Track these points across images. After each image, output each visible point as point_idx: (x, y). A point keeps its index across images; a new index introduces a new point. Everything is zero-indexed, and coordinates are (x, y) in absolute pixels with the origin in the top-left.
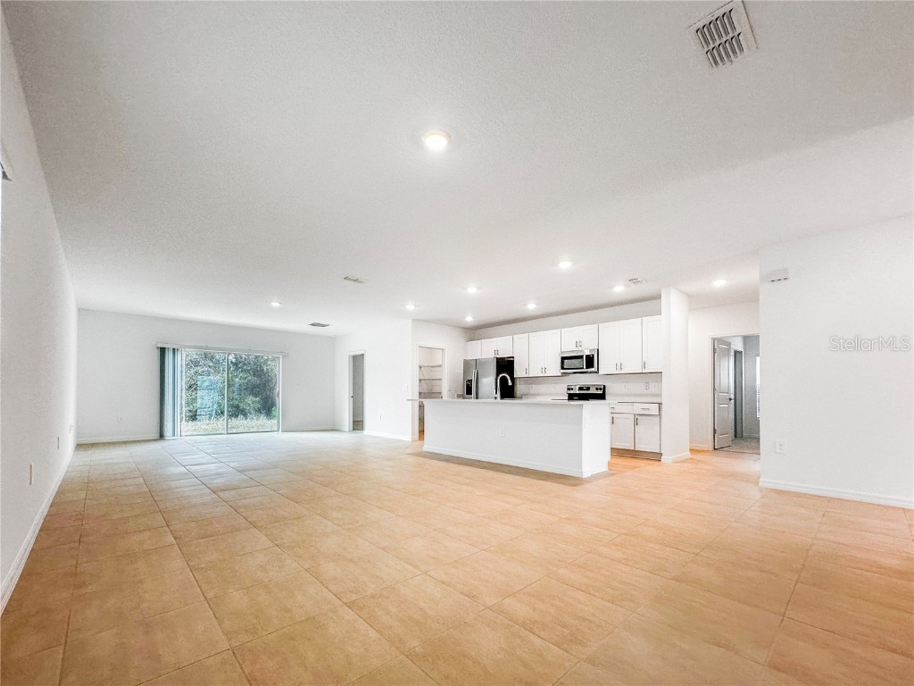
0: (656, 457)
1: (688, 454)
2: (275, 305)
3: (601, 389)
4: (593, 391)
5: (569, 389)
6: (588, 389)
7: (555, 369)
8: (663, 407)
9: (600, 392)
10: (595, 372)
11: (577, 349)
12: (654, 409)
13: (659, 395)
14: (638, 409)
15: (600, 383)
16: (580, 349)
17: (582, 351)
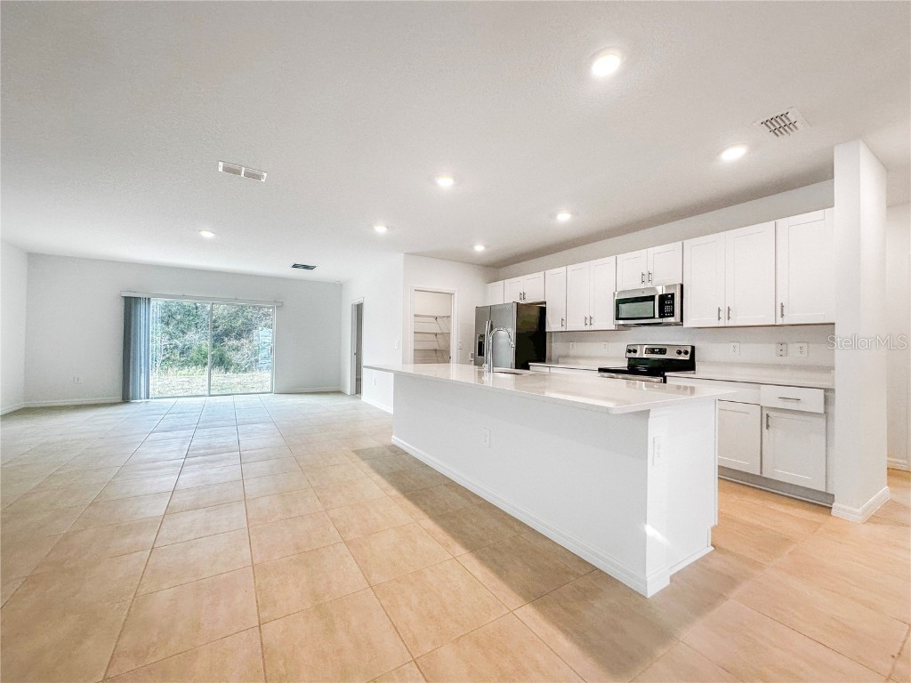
0: (821, 502)
1: (884, 492)
2: (207, 234)
3: (686, 353)
4: (671, 355)
5: (629, 351)
6: (663, 351)
7: (606, 320)
8: (839, 397)
9: (687, 357)
10: (676, 324)
11: (643, 286)
12: (814, 401)
13: (830, 369)
14: (770, 396)
15: (685, 342)
16: (649, 285)
17: (653, 289)
